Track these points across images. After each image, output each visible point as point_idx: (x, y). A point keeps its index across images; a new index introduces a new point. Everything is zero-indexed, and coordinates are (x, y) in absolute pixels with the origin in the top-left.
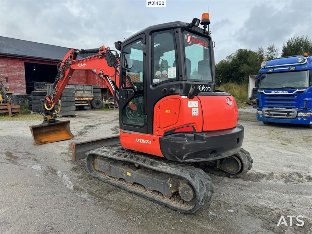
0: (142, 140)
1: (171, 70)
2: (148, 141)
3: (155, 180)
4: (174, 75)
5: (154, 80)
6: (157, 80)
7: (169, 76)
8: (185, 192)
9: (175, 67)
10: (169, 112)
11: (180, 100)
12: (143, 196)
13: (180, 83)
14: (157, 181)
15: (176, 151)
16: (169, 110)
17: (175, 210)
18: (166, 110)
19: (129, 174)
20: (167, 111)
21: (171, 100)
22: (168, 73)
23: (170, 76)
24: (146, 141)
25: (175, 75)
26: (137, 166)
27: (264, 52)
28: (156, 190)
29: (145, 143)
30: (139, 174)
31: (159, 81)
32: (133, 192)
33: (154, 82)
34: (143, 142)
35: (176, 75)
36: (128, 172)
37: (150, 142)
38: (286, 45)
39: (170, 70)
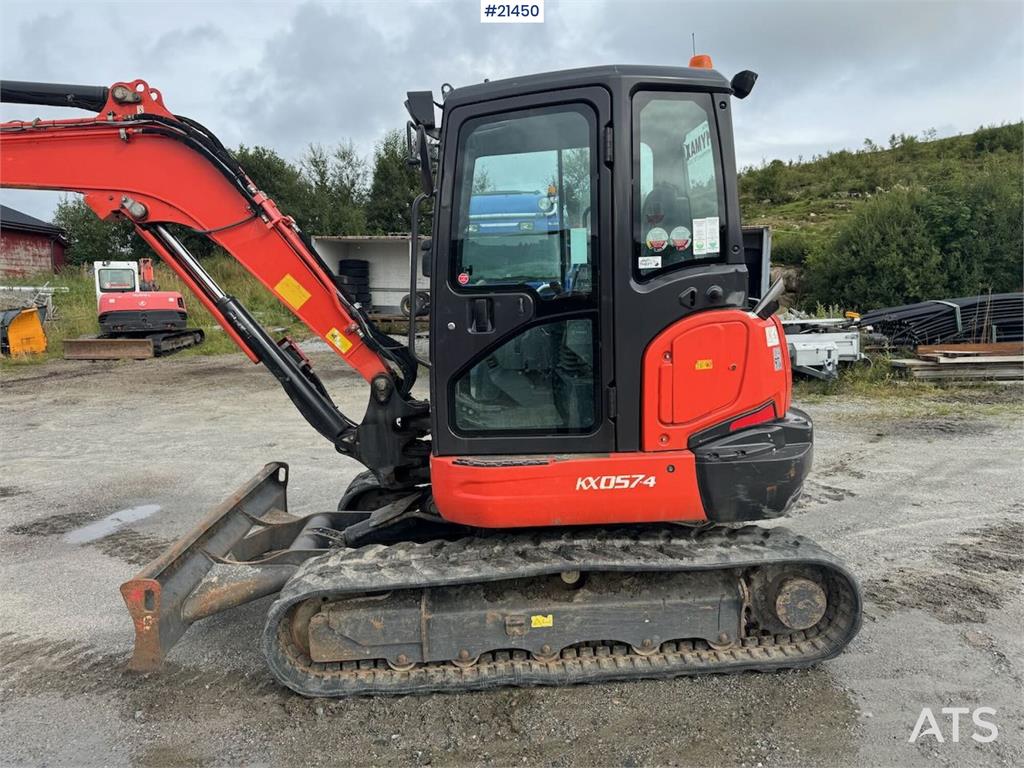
0: (613, 478)
1: (703, 228)
2: (641, 477)
3: (676, 605)
4: (713, 245)
5: (640, 259)
6: (651, 258)
7: (695, 248)
8: (801, 606)
9: (718, 218)
10: (711, 367)
11: (746, 325)
12: (648, 674)
13: (736, 271)
14: (684, 605)
15: (768, 489)
16: (709, 361)
17: (782, 669)
18: (699, 362)
19: (541, 622)
20: (703, 365)
21: (716, 327)
22: (692, 237)
23: (700, 247)
24: (632, 481)
25: (715, 244)
26: (570, 579)
27: (329, 165)
28: (677, 637)
29: (626, 486)
30: (596, 606)
31: (660, 262)
32: (597, 677)
33: (641, 267)
34: (616, 484)
35: (718, 245)
36: (536, 614)
37: (653, 479)
38: (383, 153)
39: (700, 228)
